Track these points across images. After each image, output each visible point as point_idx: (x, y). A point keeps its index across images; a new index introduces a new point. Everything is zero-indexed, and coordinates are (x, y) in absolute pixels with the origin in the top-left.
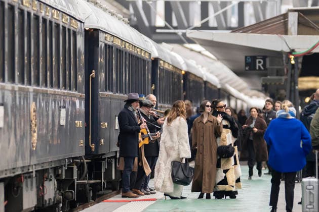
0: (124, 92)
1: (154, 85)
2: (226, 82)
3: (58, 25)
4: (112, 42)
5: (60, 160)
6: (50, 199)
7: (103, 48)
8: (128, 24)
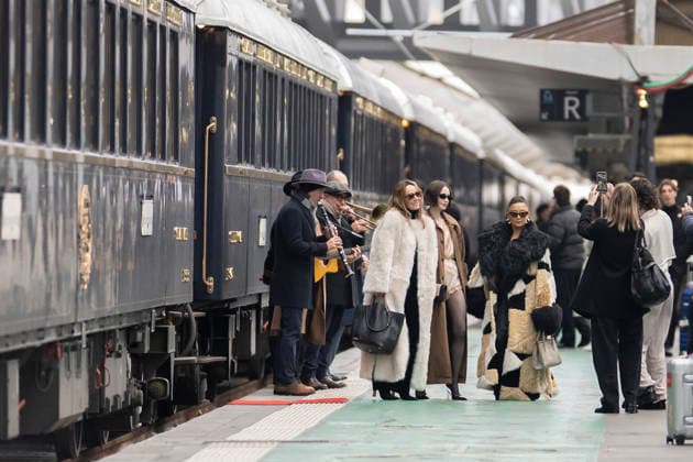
0: (278, 164)
1: (341, 150)
2: (497, 145)
3: (138, 18)
4: (254, 55)
5: (139, 313)
6: (116, 398)
7: (234, 67)
8: (289, 15)
